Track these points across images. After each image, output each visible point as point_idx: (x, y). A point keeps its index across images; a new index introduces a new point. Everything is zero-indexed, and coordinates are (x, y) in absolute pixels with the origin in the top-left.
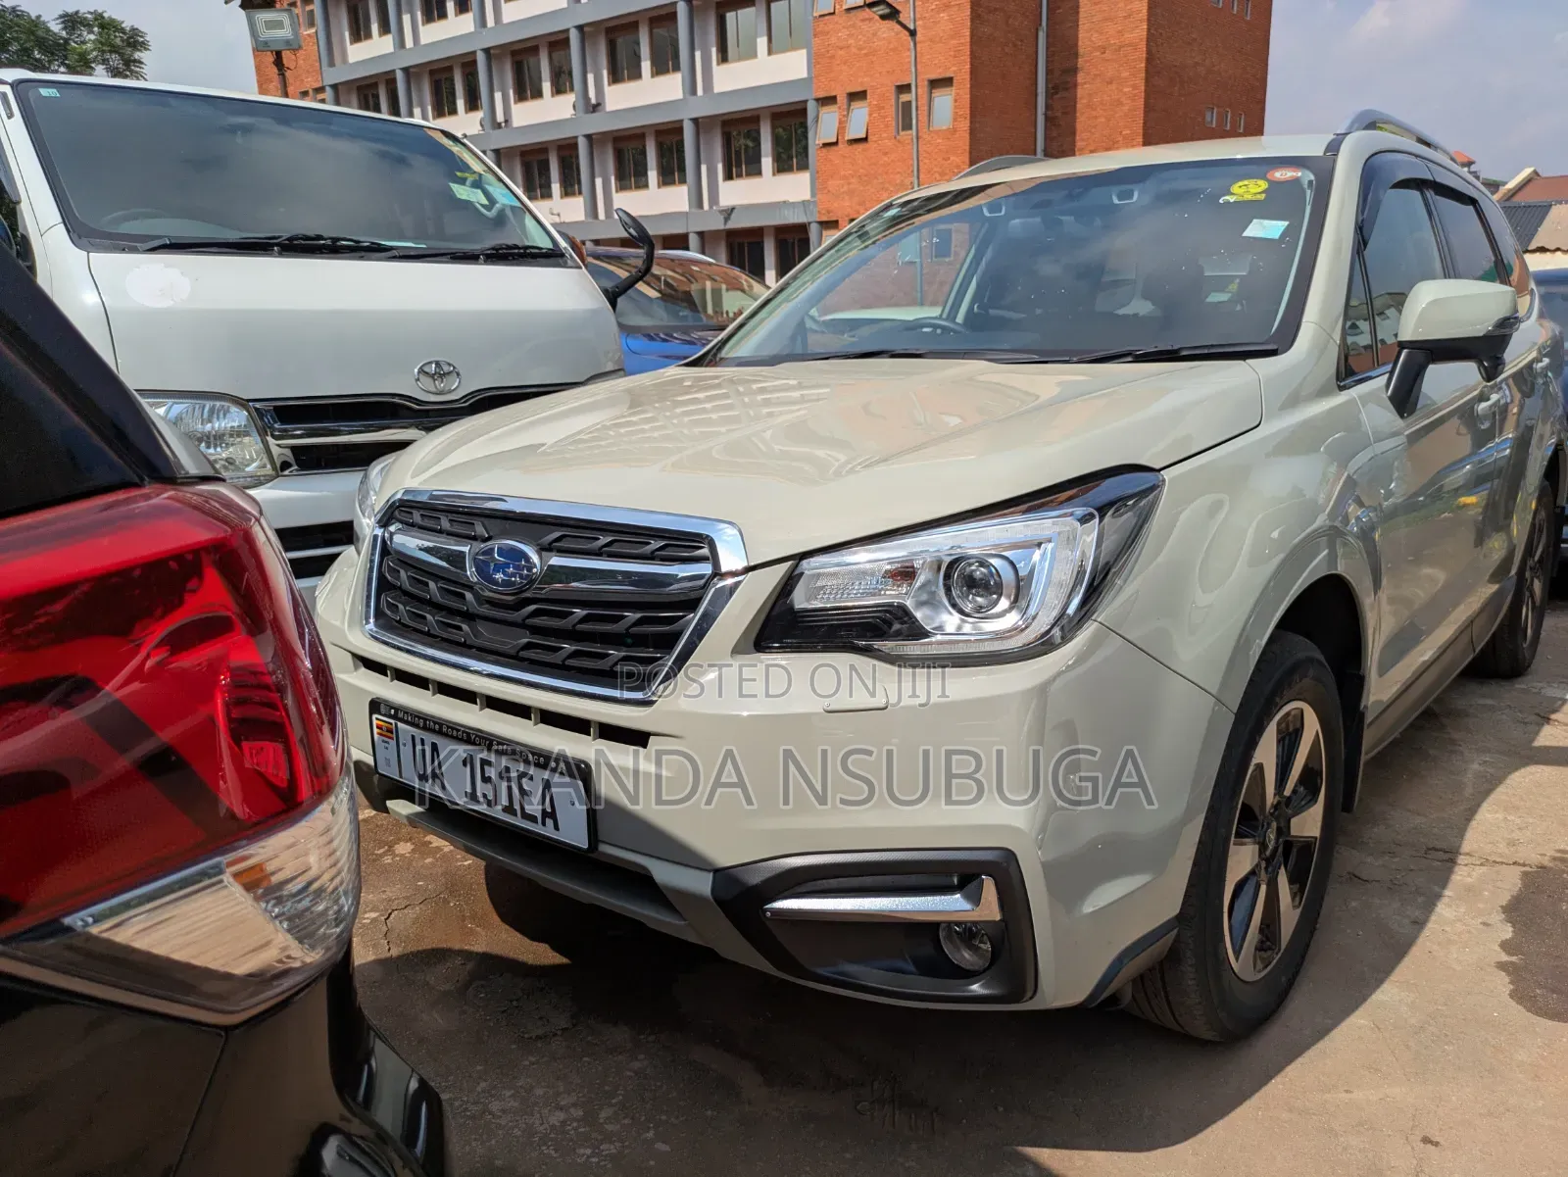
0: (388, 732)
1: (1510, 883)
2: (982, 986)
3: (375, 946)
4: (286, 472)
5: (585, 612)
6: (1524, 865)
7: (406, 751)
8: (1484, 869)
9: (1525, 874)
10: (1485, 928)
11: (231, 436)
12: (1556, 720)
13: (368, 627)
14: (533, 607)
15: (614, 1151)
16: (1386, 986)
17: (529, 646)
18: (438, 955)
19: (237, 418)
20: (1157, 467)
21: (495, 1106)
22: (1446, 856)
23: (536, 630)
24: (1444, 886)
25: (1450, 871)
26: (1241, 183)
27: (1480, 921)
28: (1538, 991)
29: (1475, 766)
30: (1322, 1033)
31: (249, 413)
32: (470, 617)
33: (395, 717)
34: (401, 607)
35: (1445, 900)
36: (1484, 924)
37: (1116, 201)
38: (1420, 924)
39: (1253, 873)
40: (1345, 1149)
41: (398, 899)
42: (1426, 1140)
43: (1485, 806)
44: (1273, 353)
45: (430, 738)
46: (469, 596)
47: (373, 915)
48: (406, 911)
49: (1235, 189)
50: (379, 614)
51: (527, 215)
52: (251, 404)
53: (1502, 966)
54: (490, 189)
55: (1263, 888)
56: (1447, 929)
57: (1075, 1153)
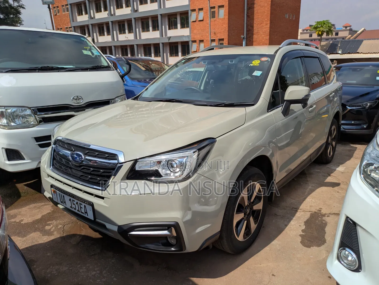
0: (55, 192)
1: (307, 216)
2: (174, 249)
3: (60, 234)
4: (41, 124)
5: (93, 169)
6: (311, 212)
7: (58, 196)
8: (303, 213)
9: (311, 214)
10: (300, 227)
11: (28, 116)
12: (332, 175)
13: (51, 168)
14: (83, 167)
15: (105, 280)
16: (275, 240)
17: (82, 176)
18: (74, 235)
19: (28, 112)
20: (215, 138)
21: (81, 271)
22: (295, 210)
23: (83, 172)
24: (293, 217)
25: (296, 213)
26: (255, 61)
27: (299, 225)
28: (306, 241)
29: (310, 187)
30: (259, 251)
31: (31, 110)
32: (71, 168)
33: (55, 189)
34: (57, 164)
35: (293, 220)
36: (300, 226)
37: (230, 63)
38: (286, 226)
39: (243, 218)
40: (256, 277)
41: (67, 222)
42: (273, 275)
43: (308, 197)
44: (253, 105)
45: (63, 194)
46: (70, 163)
47: (61, 226)
48: (68, 225)
49: (253, 62)
50: (53, 165)
51: (102, 57)
52: (32, 108)
53: (300, 235)
54: (92, 51)
55: (246, 222)
56: (291, 227)
57: (201, 279)
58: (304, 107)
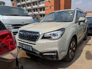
2: (55, 59)
4: (14, 29)
5: (32, 37)
9: (86, 51)
12: (88, 43)
13: (19, 38)
16: (79, 58)
20: (65, 28)
23: (29, 38)
24: (82, 52)
29: (84, 45)
30: (75, 61)
32: (25, 37)
33: (20, 43)
36: (84, 54)
37: (63, 13)
39: (71, 52)
43: (84, 48)
44: (72, 22)
45: (22, 45)
49: (69, 12)
51: (28, 13)
52: (11, 25)
53: (85, 57)
58: (84, 23)
